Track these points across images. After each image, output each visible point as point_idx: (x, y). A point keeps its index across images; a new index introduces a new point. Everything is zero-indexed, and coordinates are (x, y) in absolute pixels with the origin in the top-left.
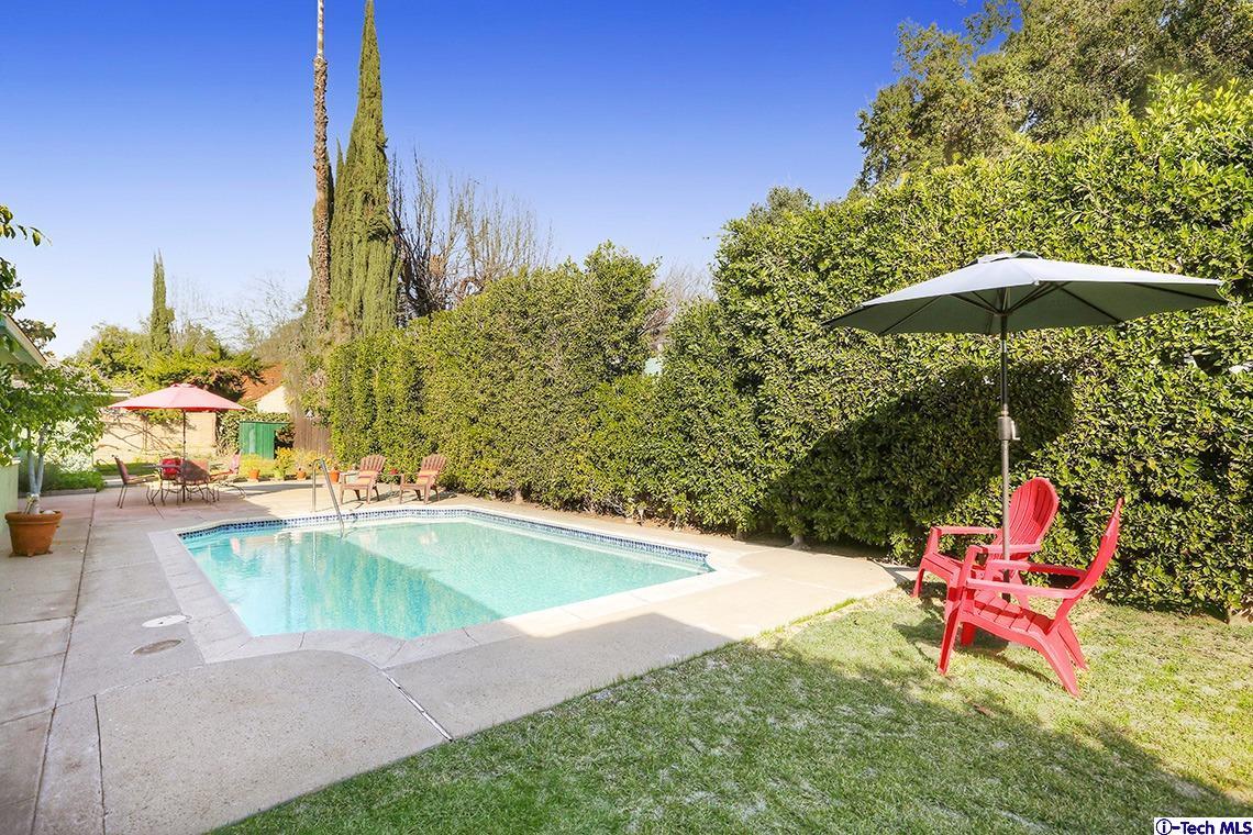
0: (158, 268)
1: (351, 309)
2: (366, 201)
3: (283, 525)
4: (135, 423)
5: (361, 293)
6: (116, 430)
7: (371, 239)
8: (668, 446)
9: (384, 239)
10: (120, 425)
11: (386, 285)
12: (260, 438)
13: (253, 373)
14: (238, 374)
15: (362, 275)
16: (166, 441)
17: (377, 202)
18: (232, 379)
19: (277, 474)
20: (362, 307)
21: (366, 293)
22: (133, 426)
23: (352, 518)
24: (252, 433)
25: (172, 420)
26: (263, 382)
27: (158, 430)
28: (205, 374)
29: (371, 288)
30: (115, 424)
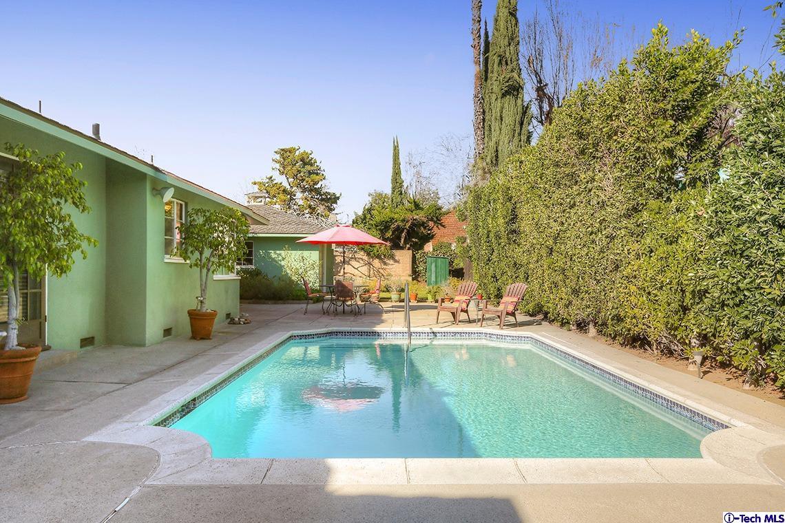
0: (396, 148)
1: (488, 160)
2: (500, 63)
3: (377, 337)
4: (364, 257)
5: (497, 143)
6: (353, 263)
7: (504, 95)
8: (723, 275)
9: (515, 93)
10: (355, 259)
11: (516, 135)
12: (439, 270)
13: (435, 219)
14: (425, 220)
15: (497, 128)
16: (382, 271)
17: (509, 62)
18: (423, 224)
19: (430, 297)
20: (497, 157)
21: (501, 143)
22: (362, 259)
23: (432, 336)
24: (433, 265)
25: (385, 256)
26: (443, 226)
27: (376, 263)
28: (403, 220)
29: (505, 139)
30: (352, 258)
